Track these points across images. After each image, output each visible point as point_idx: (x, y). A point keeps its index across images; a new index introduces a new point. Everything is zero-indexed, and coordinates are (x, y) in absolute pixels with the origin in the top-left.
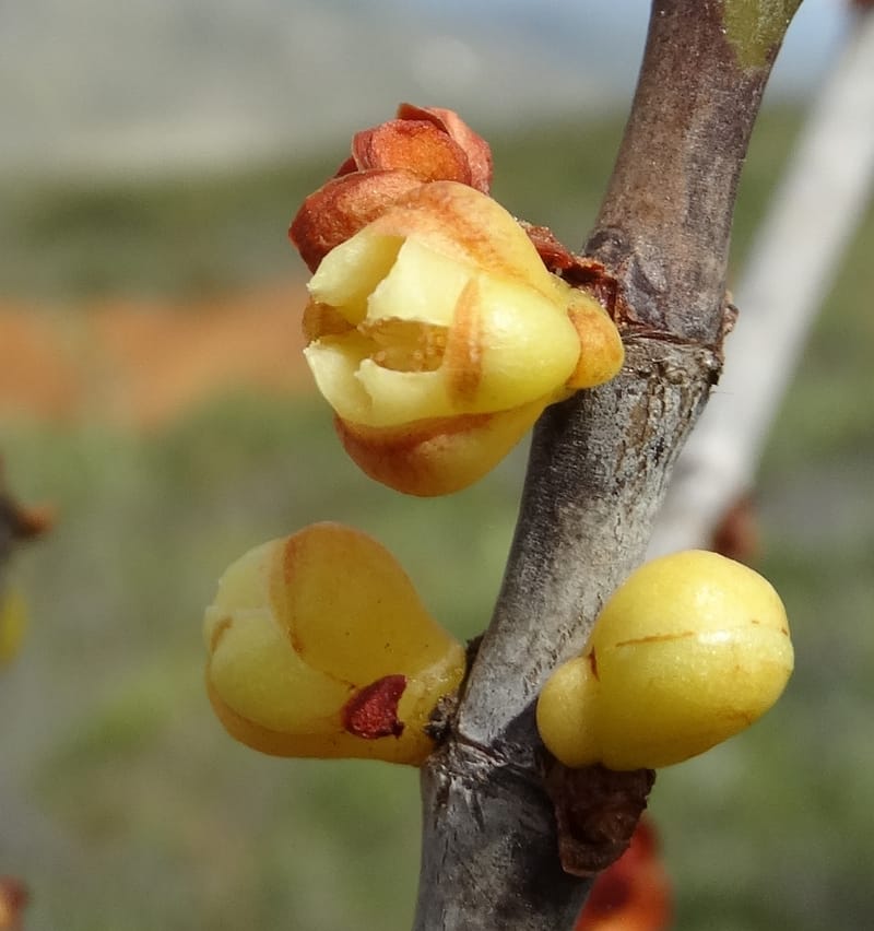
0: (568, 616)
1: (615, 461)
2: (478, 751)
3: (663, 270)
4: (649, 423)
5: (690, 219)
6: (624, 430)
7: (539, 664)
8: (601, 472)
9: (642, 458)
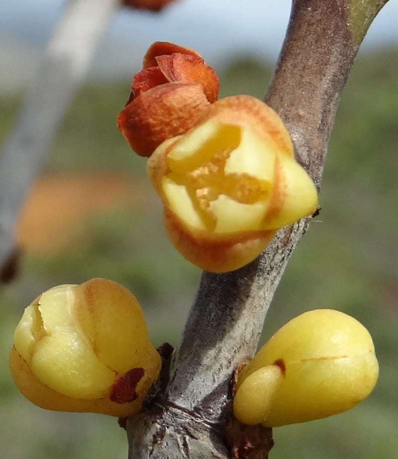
0: (238, 340)
1: (272, 256)
2: (184, 413)
3: (308, 153)
4: (291, 236)
5: (321, 126)
6: (280, 240)
7: (221, 366)
8: (264, 262)
9: (283, 255)
